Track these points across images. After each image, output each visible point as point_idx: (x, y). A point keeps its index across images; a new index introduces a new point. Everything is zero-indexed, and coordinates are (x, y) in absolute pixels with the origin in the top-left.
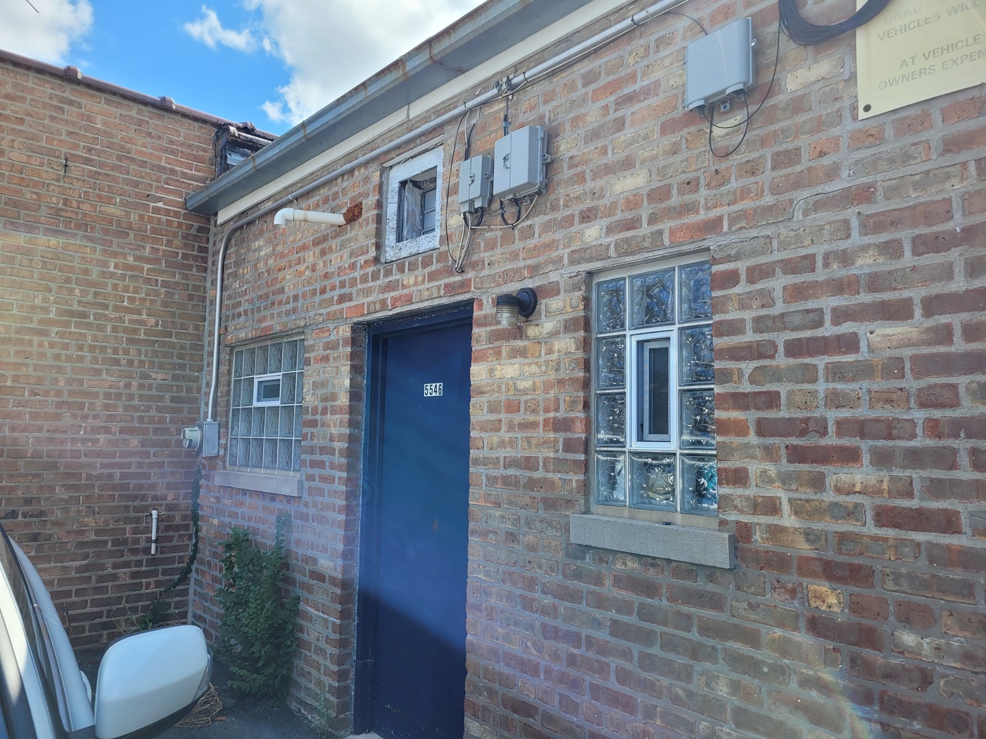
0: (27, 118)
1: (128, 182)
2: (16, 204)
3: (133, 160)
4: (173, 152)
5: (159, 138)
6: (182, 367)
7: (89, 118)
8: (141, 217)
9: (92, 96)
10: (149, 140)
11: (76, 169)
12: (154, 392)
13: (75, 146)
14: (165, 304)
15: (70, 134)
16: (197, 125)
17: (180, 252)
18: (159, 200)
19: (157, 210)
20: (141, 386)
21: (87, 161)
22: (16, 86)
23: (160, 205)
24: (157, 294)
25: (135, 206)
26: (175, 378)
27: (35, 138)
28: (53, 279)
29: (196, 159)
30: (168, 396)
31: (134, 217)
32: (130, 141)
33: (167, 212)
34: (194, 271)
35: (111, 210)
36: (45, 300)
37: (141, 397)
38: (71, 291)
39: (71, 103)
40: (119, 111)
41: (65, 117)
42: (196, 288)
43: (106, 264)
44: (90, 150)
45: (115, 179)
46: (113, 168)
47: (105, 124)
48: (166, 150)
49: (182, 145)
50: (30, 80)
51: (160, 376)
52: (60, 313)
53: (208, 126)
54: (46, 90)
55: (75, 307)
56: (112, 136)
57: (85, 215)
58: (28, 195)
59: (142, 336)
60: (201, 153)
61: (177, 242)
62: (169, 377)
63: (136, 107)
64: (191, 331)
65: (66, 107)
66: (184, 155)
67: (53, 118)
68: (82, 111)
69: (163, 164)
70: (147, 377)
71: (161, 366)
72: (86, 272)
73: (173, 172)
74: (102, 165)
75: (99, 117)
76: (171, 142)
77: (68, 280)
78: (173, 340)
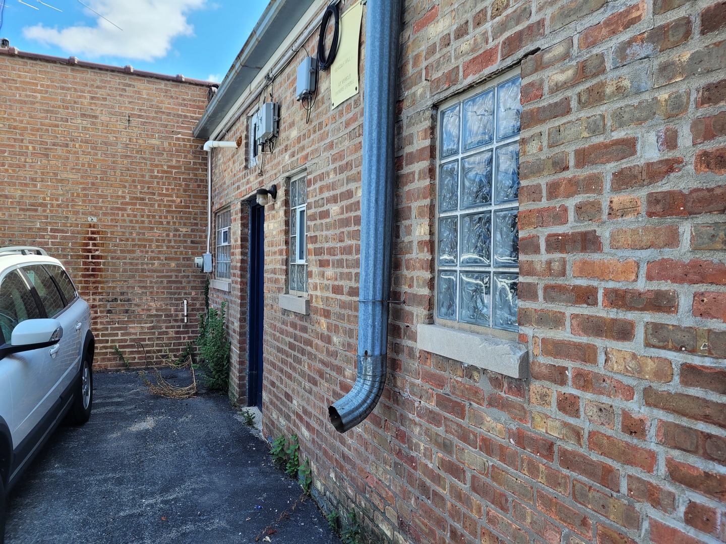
0: (108, 97)
1: (162, 125)
2: (106, 144)
3: (163, 113)
4: (185, 105)
5: (177, 98)
6: (196, 224)
7: (139, 93)
8: (170, 144)
9: (140, 80)
10: (172, 100)
11: (135, 121)
12: (182, 238)
13: (133, 109)
14: (185, 191)
15: (130, 103)
16: (198, 88)
17: (192, 161)
18: (179, 133)
19: (178, 139)
20: (175, 236)
21: (140, 116)
22: (101, 81)
23: (180, 136)
24: (180, 185)
25: (166, 138)
26: (192, 230)
27: (113, 107)
28: (127, 181)
29: (199, 107)
30: (189, 241)
31: (166, 144)
32: (162, 102)
33: (184, 140)
34: (200, 171)
35: (153, 141)
36: (123, 192)
37: (175, 241)
38: (136, 187)
39: (130, 85)
40: (155, 86)
41: (127, 94)
42: (202, 181)
43: (152, 171)
44: (141, 110)
45: (154, 125)
46: (154, 118)
47: (148, 95)
48: (181, 105)
49: (190, 100)
50: (108, 77)
51: (184, 230)
52: (132, 198)
53: (204, 88)
54: (116, 81)
55: (139, 195)
56: (152, 101)
57: (140, 146)
58: (112, 138)
59: (174, 209)
60: (201, 104)
61: (190, 156)
62: (189, 230)
63: (163, 82)
64: (200, 204)
65: (127, 88)
66: (191, 106)
67: (121, 95)
68: (136, 89)
69: (180, 113)
70: (177, 230)
71: (185, 224)
72: (143, 176)
73: (186, 117)
74: (148, 117)
75: (144, 91)
76: (184, 100)
77: (134, 181)
78: (191, 210)
